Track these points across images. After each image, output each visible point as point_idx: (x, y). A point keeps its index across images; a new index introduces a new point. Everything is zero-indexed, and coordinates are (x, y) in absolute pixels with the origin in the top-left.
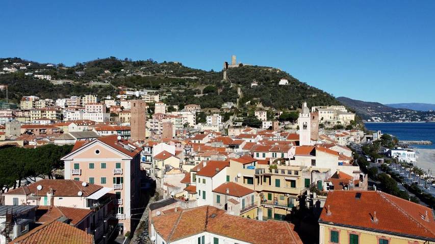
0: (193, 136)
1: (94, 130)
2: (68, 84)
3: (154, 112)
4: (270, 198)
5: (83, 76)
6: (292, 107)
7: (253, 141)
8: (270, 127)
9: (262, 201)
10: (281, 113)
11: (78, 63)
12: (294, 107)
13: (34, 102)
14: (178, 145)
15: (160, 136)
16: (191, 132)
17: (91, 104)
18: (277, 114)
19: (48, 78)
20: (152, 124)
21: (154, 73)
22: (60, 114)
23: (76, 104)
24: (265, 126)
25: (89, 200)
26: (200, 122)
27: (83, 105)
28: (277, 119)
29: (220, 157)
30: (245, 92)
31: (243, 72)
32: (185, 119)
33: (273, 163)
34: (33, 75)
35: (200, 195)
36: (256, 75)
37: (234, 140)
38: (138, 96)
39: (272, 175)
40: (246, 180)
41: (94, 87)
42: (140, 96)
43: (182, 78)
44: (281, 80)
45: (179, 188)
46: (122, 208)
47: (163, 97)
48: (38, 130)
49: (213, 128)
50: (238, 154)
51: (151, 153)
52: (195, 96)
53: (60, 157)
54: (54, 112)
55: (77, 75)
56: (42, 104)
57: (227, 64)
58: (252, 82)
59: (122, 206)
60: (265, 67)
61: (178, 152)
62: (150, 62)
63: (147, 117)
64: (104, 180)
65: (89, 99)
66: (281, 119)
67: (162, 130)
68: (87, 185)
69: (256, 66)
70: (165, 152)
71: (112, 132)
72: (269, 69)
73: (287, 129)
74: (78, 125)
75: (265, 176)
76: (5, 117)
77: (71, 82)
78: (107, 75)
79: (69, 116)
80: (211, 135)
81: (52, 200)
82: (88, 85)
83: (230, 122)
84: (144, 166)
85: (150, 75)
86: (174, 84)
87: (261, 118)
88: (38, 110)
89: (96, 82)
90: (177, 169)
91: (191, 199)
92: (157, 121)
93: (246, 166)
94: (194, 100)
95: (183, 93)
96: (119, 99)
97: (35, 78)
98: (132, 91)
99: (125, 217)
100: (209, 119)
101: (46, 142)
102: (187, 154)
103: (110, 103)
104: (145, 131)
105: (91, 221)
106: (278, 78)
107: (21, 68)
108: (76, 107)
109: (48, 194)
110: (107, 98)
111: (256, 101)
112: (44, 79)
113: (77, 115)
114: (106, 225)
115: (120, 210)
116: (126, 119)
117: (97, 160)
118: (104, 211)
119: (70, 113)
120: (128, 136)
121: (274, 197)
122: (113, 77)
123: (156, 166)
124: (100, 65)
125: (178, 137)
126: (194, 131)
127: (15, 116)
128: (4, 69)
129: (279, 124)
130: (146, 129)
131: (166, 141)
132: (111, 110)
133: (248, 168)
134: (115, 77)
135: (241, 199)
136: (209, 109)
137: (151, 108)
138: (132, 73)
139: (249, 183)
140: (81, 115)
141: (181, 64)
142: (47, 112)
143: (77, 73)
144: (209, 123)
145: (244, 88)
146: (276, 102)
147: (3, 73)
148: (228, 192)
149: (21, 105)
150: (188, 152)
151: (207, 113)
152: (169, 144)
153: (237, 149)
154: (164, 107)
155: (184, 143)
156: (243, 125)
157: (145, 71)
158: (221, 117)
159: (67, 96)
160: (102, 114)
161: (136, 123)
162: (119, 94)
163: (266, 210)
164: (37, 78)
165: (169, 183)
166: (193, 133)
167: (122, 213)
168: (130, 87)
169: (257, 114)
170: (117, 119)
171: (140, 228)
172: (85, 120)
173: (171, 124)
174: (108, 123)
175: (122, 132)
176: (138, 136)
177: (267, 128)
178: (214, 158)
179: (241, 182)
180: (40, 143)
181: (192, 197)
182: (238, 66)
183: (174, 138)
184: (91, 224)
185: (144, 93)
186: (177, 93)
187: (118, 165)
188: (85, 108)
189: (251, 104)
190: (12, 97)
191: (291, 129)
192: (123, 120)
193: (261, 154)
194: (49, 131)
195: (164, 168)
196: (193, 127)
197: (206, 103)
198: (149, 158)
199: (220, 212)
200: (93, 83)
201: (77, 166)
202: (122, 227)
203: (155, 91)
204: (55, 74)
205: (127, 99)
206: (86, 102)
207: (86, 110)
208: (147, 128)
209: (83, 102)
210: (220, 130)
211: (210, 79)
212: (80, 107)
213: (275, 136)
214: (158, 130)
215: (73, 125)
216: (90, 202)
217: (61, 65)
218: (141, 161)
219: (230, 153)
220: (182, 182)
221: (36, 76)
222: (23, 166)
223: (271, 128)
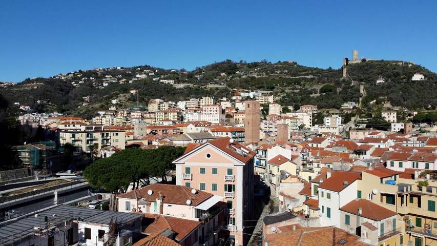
0: (310, 139)
1: (210, 132)
2: (188, 87)
3: (268, 114)
4: (419, 223)
5: (201, 79)
6: (430, 106)
7: (383, 146)
8: (401, 129)
9: (407, 227)
10: (415, 113)
11: (197, 68)
12: (432, 106)
13: (159, 105)
14: (295, 148)
15: (275, 138)
16: (307, 134)
17: (208, 105)
18: (410, 115)
19: (172, 82)
20: (266, 126)
21: (268, 73)
22: (180, 115)
23: (195, 106)
24: (395, 129)
25: (198, 210)
26: (317, 124)
27: (201, 107)
28: (410, 120)
29: (344, 164)
30: (370, 90)
31: (366, 68)
32: (301, 120)
33: (420, 177)
34: (159, 80)
35: (323, 212)
36: (382, 71)
37: (359, 144)
38: (252, 97)
39: (423, 194)
40: (384, 198)
41: (211, 89)
42: (254, 97)
43: (297, 77)
44: (415, 75)
45: (298, 200)
46: (234, 219)
47: (278, 98)
48: (161, 131)
49: (331, 131)
50: (365, 161)
51: (265, 157)
52: (311, 96)
53: (173, 160)
54: (176, 114)
55: (196, 79)
56: (165, 106)
57: (347, 60)
58: (378, 79)
59: (234, 217)
60: (393, 62)
61: (294, 156)
62: (264, 63)
63: (261, 119)
64: (215, 187)
65: (207, 101)
66: (415, 121)
67: (276, 132)
68: (197, 193)
69: (383, 60)
70: (280, 156)
71: (227, 134)
72: (399, 63)
73: (424, 132)
74: (196, 126)
75: (412, 196)
76: (135, 118)
77: (191, 85)
78: (223, 77)
79: (188, 117)
80: (330, 138)
81: (162, 207)
82: (205, 88)
83: (351, 124)
84: (258, 170)
85: (265, 75)
86: (289, 84)
87: (389, 119)
88: (162, 112)
89: (213, 85)
90: (294, 177)
91: (312, 215)
92: (271, 122)
93: (384, 180)
94: (310, 100)
95: (298, 93)
96: (234, 101)
97: (160, 83)
98: (247, 92)
99: (236, 229)
100: (327, 121)
101: (166, 142)
102: (304, 159)
103: (225, 104)
104: (259, 133)
105: (199, 234)
106: (410, 73)
107: (150, 74)
108: (195, 109)
109: (157, 200)
110: (223, 100)
111: (384, 100)
112: (168, 83)
113: (195, 117)
114: (216, 237)
115: (231, 221)
116: (241, 120)
117: (209, 165)
118: (214, 222)
119: (190, 115)
120: (242, 138)
121: (426, 224)
122: (228, 80)
123: (271, 171)
124: (217, 68)
125: (294, 140)
126: (311, 133)
127: (143, 117)
128: (137, 76)
129: (413, 127)
130: (260, 131)
131: (282, 144)
132: (227, 111)
133: (387, 182)
134: (231, 79)
135: (379, 223)
136: (327, 110)
137: (266, 109)
138: (246, 75)
139: (388, 202)
140: (199, 116)
141: (296, 63)
142: (169, 113)
143: (196, 76)
144: (327, 124)
145: (367, 86)
146: (408, 100)
147: (136, 79)
148: (360, 212)
149: (149, 108)
150: (305, 157)
151: (325, 113)
152: (284, 148)
153: (364, 156)
154: (278, 108)
155: (300, 147)
156: (367, 127)
157: (259, 72)
158: (340, 118)
159: (188, 98)
160: (218, 115)
161: (250, 125)
162: (234, 95)
163: (413, 240)
164: (163, 83)
165: (286, 193)
166: (310, 135)
167: (234, 224)
168: (245, 89)
169: (384, 115)
170: (232, 120)
171: (253, 242)
172: (202, 121)
173: (286, 126)
174: (223, 124)
175: (237, 133)
176: (252, 137)
177: (398, 131)
178: (337, 165)
179: (376, 200)
180: (161, 143)
181: (313, 214)
182: (359, 62)
183: (289, 140)
184: (200, 237)
185: (258, 94)
186: (292, 93)
187: (230, 172)
188: (202, 110)
189: (377, 103)
190: (142, 100)
191: (429, 132)
192: (237, 121)
193: (396, 163)
194: (170, 131)
195: (279, 174)
196: (309, 129)
197: (323, 103)
198: (263, 162)
199: (350, 238)
200: (210, 86)
201: (188, 170)
202: (234, 239)
203: (269, 92)
204: (177, 78)
205: (242, 101)
206: (204, 104)
207: (204, 112)
208: (261, 129)
209: (201, 104)
210: (340, 133)
211: (328, 77)
212: (198, 109)
213: (410, 141)
214: (272, 132)
215: (191, 126)
216: (199, 213)
217: (183, 70)
218: (255, 164)
219: (355, 160)
220: (301, 193)
221: (161, 81)
222: (137, 169)
223: (402, 131)
